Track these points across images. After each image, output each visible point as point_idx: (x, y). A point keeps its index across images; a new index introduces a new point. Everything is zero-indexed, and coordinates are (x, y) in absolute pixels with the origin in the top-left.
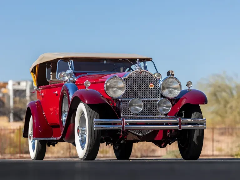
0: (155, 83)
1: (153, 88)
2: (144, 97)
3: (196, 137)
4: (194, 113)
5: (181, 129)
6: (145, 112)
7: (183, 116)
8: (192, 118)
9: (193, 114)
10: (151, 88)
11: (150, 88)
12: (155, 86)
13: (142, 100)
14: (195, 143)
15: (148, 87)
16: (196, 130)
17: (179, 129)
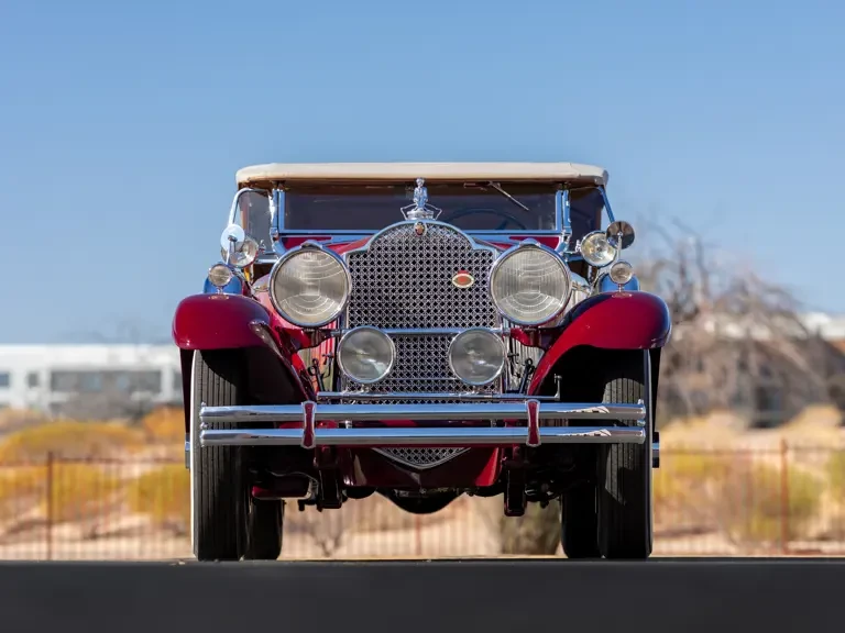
0: (477, 269)
1: (470, 289)
2: (425, 322)
3: (615, 473)
4: (614, 382)
5: (536, 442)
6: (443, 378)
7: (557, 396)
8: (604, 401)
9: (607, 386)
10: (463, 290)
11: (456, 290)
12: (477, 282)
13: (390, 335)
14: (615, 496)
15: (449, 283)
16: (614, 448)
17: (530, 442)
